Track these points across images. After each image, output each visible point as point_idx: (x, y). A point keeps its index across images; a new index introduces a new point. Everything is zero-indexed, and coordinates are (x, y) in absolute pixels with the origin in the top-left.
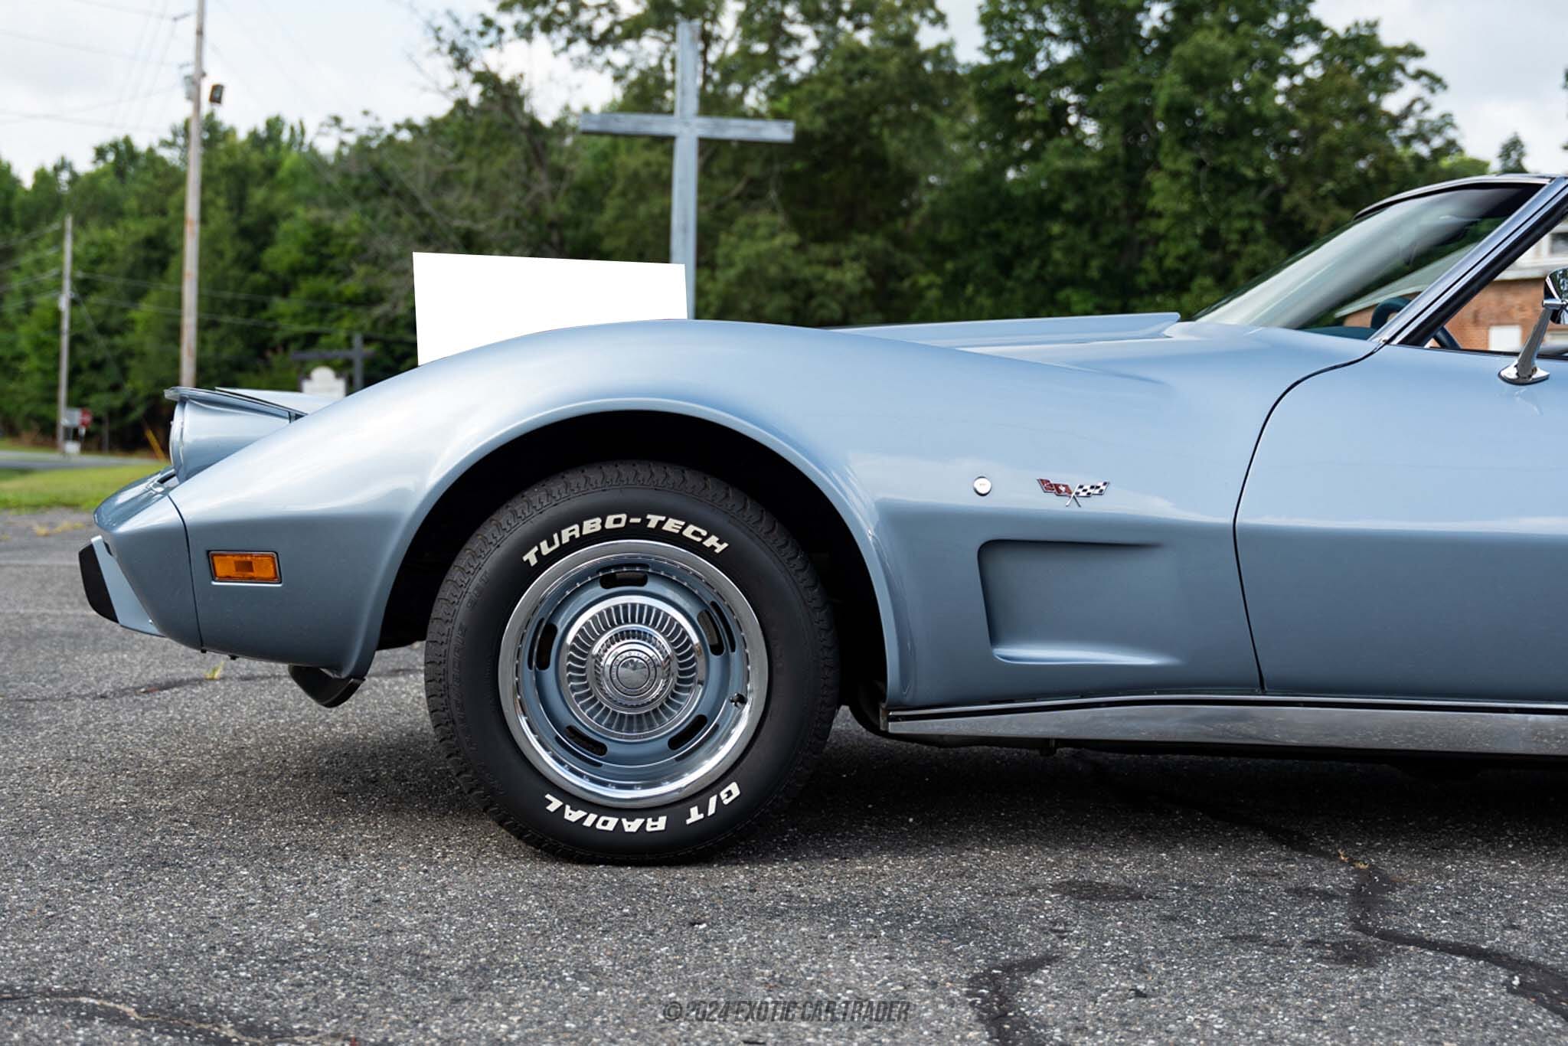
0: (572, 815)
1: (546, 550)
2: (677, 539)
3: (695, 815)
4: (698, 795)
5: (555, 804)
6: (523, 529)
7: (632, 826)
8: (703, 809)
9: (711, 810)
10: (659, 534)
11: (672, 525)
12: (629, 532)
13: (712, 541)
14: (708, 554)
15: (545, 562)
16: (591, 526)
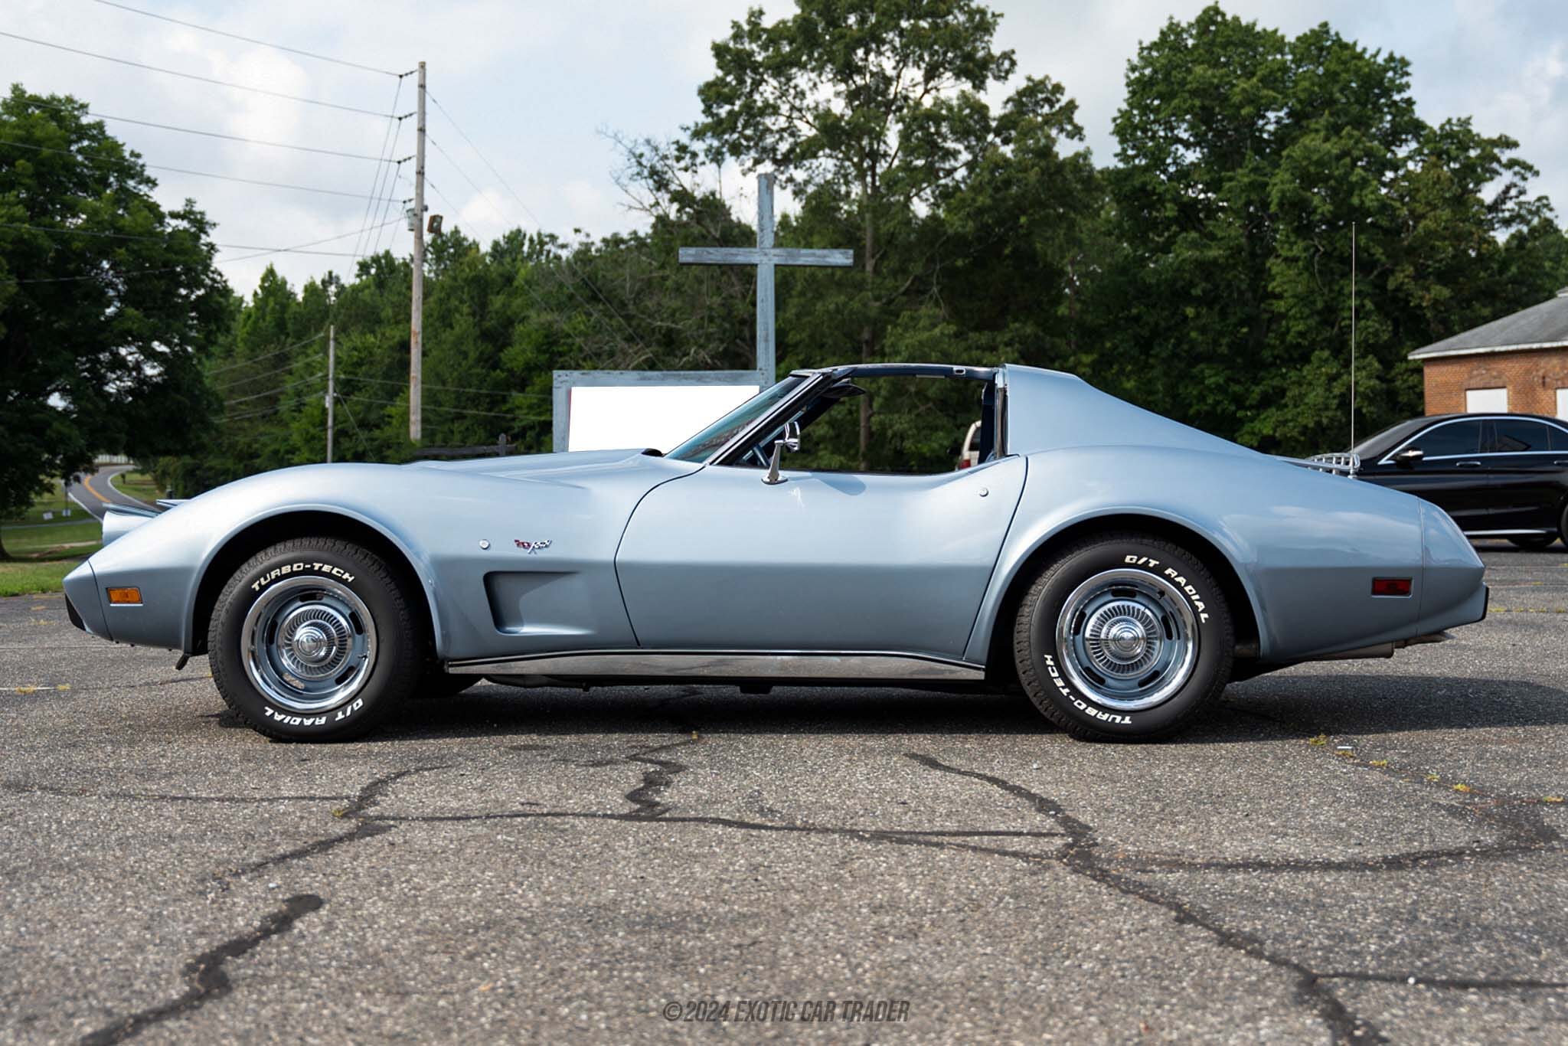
0: (278, 717)
1: (263, 582)
2: (329, 575)
3: (340, 716)
4: (342, 706)
5: (270, 712)
6: (253, 572)
7: (308, 722)
8: (344, 713)
9: (348, 713)
10: (320, 573)
11: (326, 568)
12: (305, 572)
13: (346, 576)
14: (345, 582)
15: (263, 588)
16: (286, 569)
